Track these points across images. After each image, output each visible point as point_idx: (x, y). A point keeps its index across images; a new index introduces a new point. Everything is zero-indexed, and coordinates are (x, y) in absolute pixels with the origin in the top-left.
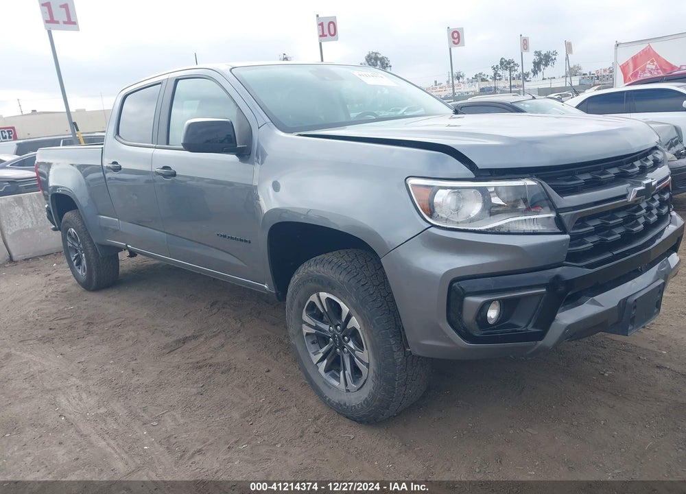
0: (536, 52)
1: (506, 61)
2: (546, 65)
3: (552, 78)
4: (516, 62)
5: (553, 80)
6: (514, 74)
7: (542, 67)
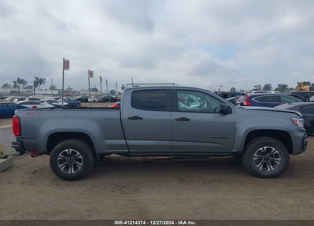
0: (36, 78)
1: (20, 80)
2: (41, 84)
3: (45, 90)
4: (26, 81)
5: (46, 91)
6: (25, 86)
7: (39, 84)
